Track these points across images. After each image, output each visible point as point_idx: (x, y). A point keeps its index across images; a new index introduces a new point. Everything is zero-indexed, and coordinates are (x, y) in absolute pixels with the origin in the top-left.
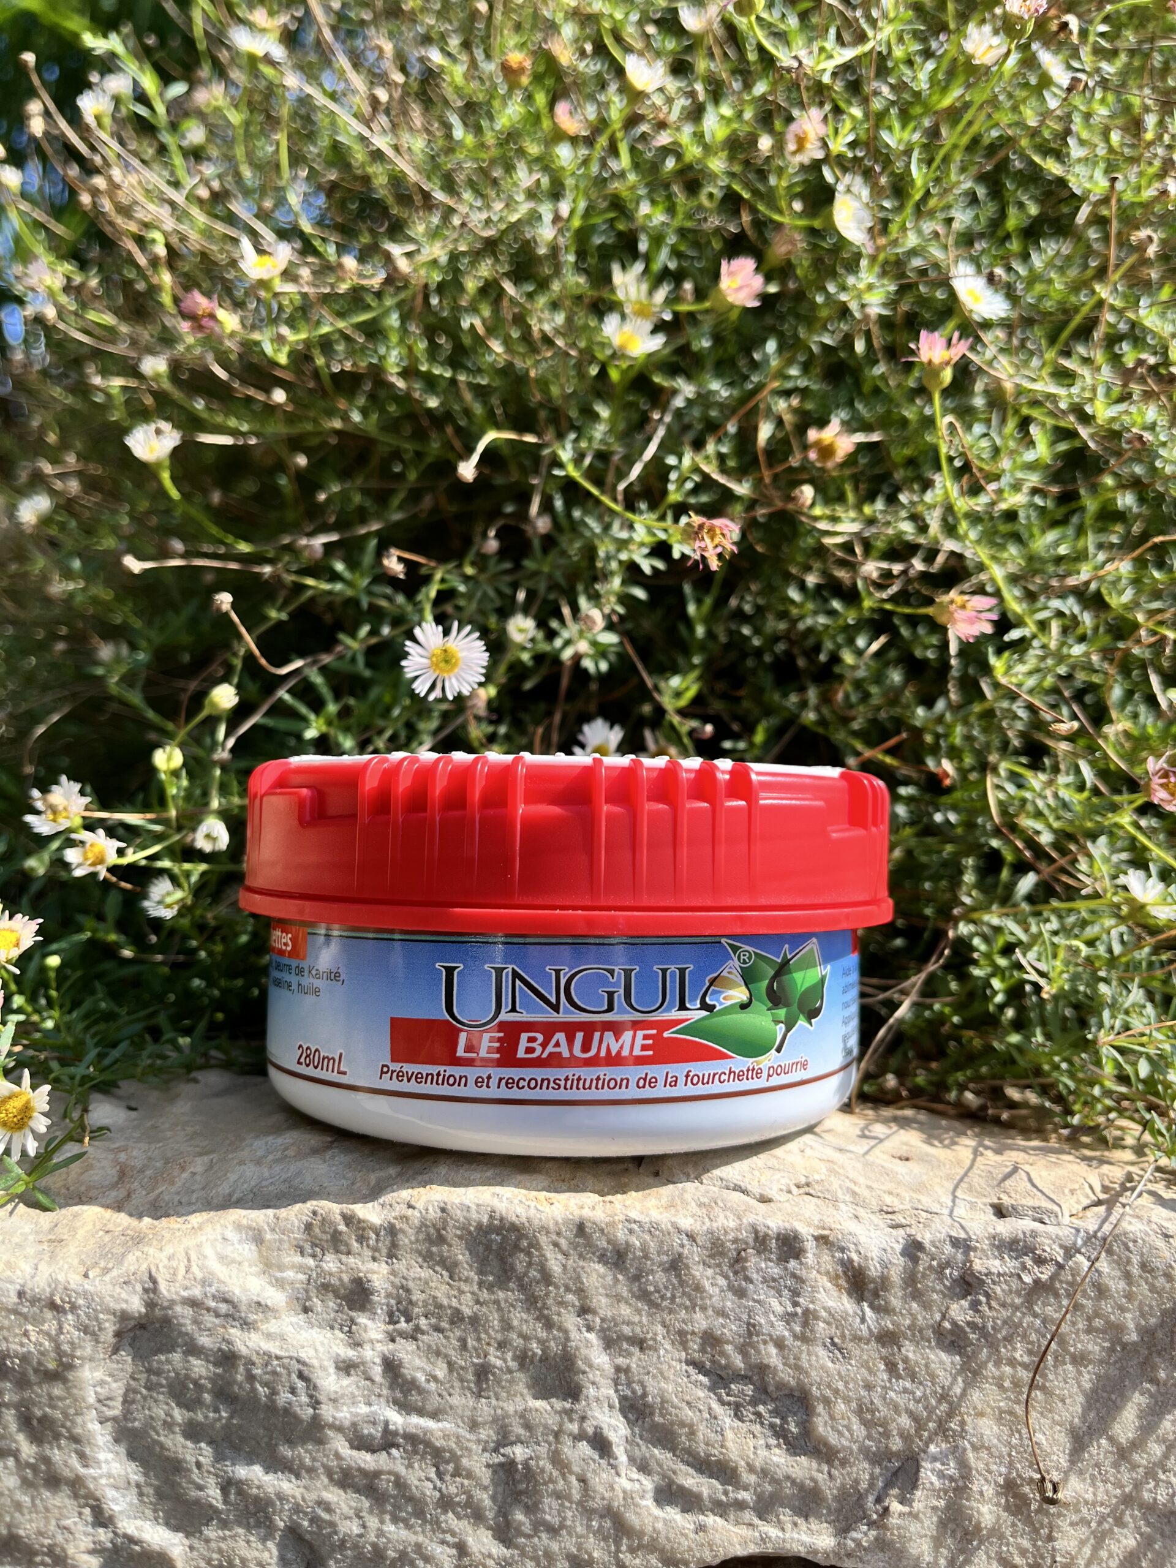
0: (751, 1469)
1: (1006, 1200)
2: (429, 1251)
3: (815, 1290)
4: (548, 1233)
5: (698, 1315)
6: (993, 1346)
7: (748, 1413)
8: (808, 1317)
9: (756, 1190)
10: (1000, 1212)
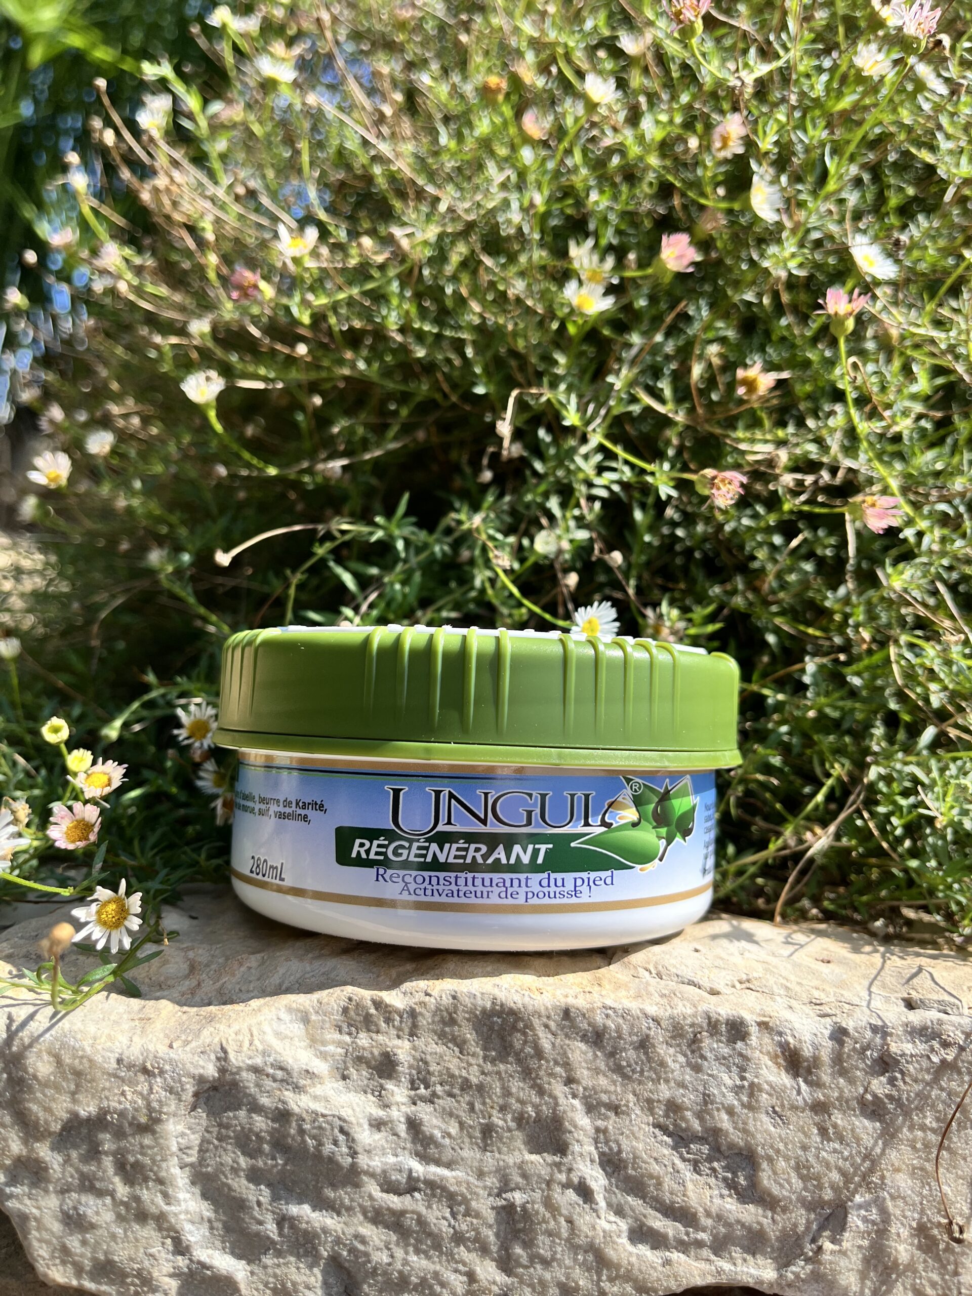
0: (708, 1214)
1: (915, 995)
2: (443, 1031)
3: (758, 1067)
4: (540, 1016)
5: (663, 1086)
6: (907, 1114)
7: (705, 1168)
8: (754, 1089)
9: (707, 985)
10: (910, 1005)
